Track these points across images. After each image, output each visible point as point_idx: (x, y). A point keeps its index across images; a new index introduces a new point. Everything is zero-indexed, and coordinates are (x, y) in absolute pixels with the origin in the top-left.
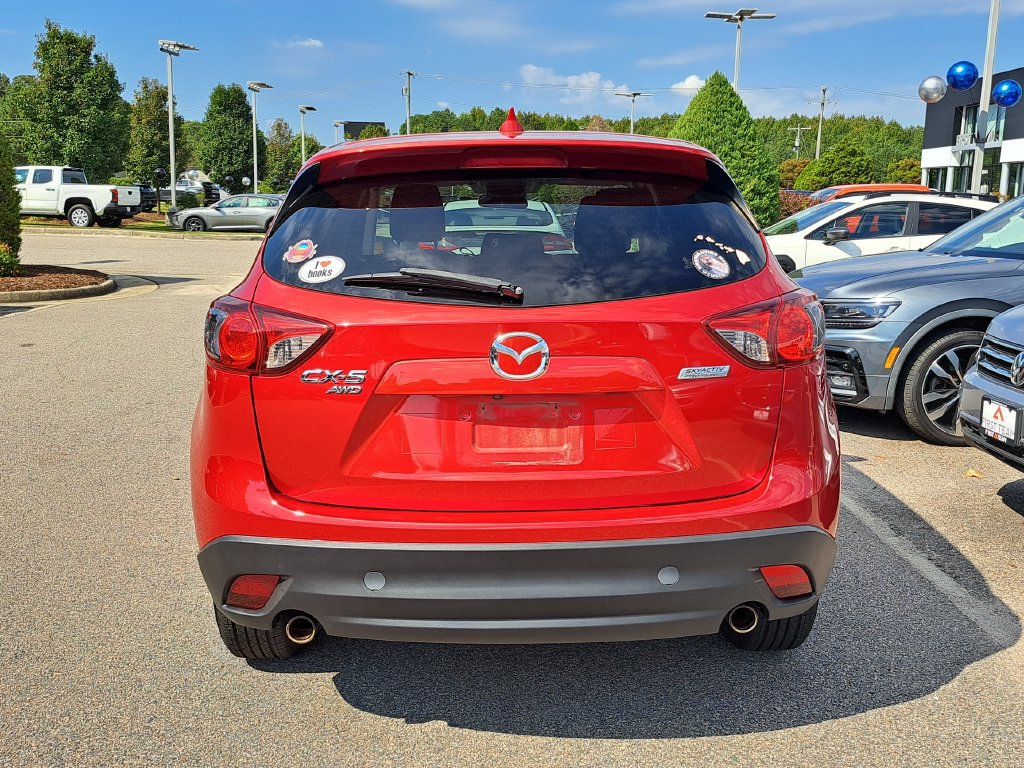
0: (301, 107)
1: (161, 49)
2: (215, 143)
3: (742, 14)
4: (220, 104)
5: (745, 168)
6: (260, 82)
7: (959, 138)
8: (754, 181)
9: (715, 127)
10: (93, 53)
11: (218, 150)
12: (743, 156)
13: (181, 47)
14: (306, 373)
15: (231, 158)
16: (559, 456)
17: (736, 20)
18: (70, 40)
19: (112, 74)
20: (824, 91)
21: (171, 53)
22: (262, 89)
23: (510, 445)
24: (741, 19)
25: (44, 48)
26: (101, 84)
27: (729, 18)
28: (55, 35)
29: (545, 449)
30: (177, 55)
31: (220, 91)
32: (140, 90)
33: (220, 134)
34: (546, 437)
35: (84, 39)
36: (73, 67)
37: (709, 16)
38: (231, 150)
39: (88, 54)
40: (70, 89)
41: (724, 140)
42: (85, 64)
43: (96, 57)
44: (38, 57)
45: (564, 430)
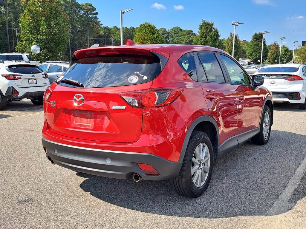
0: (281, 37)
1: (233, 24)
2: (252, 50)
4: (255, 39)
6: (265, 31)
10: (213, 27)
11: (253, 52)
13: (239, 23)
15: (257, 54)
16: (89, 126)
18: (208, 24)
19: (218, 32)
21: (235, 25)
22: (266, 33)
25: (201, 27)
26: (214, 35)
28: (204, 23)
29: (87, 124)
30: (238, 25)
31: (256, 35)
32: (229, 36)
33: (254, 47)
34: (87, 121)
35: (211, 24)
36: (207, 31)
38: (257, 52)
39: (212, 27)
40: (206, 37)
42: (211, 30)
43: (214, 28)
44: (199, 29)
45: (91, 120)
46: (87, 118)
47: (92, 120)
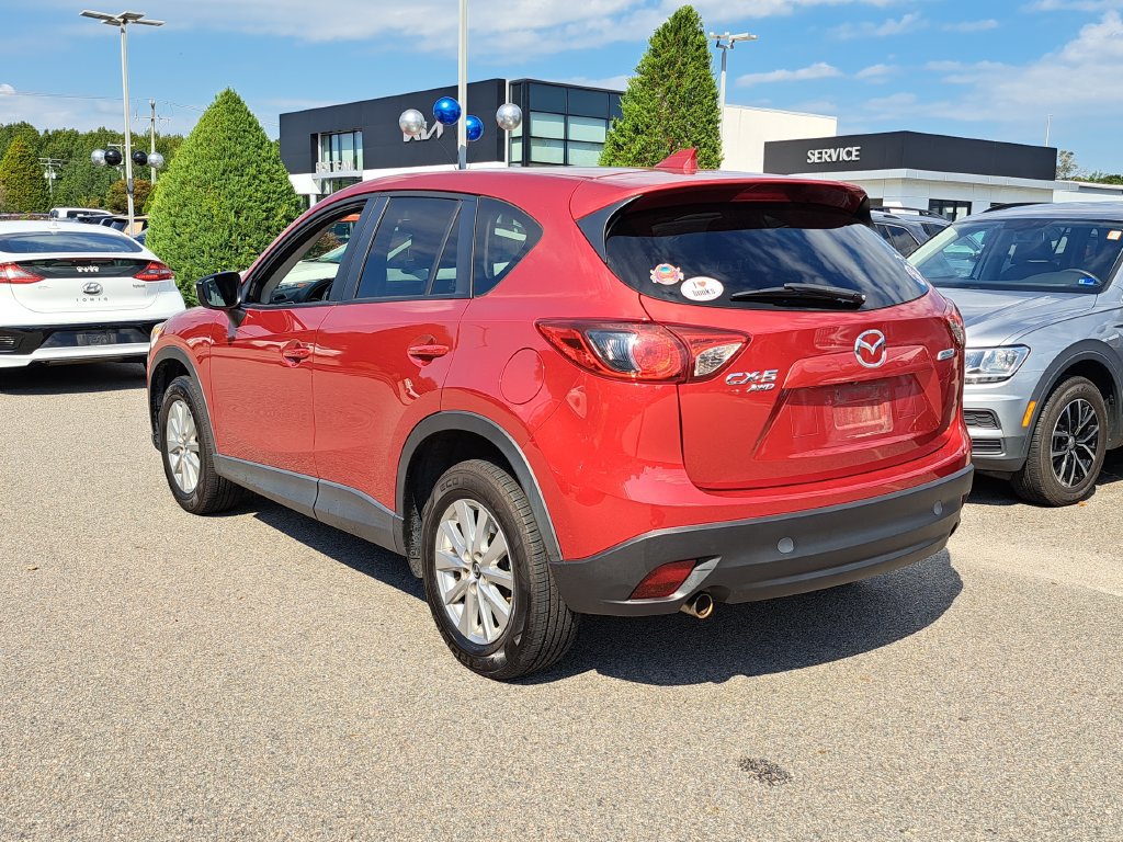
3: (126, 18)
5: (274, 192)
7: (319, 165)
8: (285, 207)
9: (239, 148)
12: (272, 180)
14: (729, 378)
16: (881, 427)
17: (118, 24)
20: (153, 107)
23: (854, 422)
24: (125, 22)
27: (110, 20)
29: (873, 423)
34: (872, 413)
37: (85, 14)
41: (250, 162)
45: (881, 406)
46: (871, 404)
47: (887, 405)
